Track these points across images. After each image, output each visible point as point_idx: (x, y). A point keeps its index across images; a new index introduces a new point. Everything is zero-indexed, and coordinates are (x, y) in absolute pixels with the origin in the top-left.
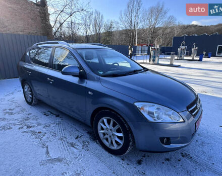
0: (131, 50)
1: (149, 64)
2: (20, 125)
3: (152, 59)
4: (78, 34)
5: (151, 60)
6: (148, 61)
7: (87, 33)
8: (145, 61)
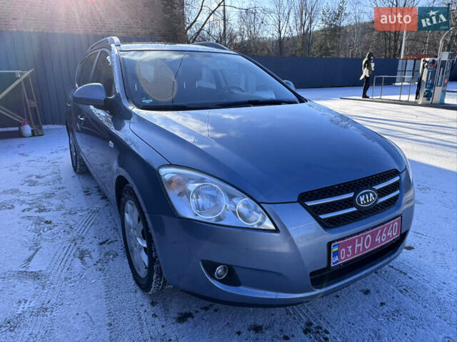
0: (369, 67)
1: (415, 104)
2: (30, 204)
3: (423, 90)
4: (260, 35)
5: (422, 94)
6: (412, 98)
7: (280, 32)
8: (404, 98)
